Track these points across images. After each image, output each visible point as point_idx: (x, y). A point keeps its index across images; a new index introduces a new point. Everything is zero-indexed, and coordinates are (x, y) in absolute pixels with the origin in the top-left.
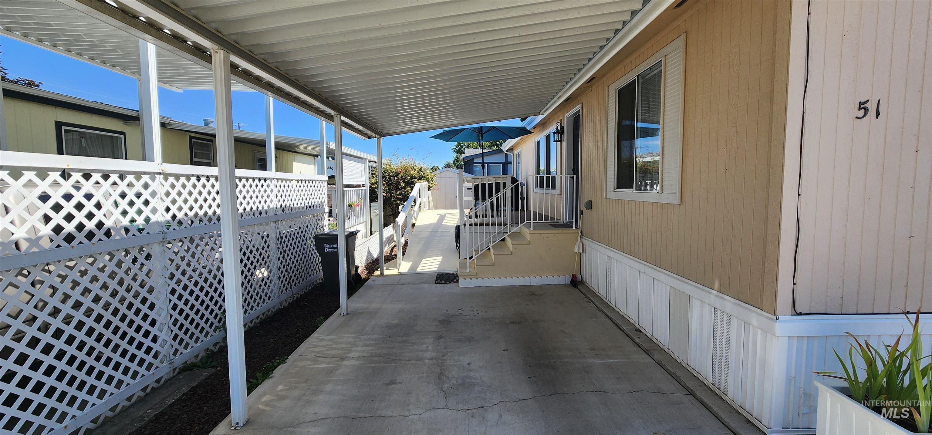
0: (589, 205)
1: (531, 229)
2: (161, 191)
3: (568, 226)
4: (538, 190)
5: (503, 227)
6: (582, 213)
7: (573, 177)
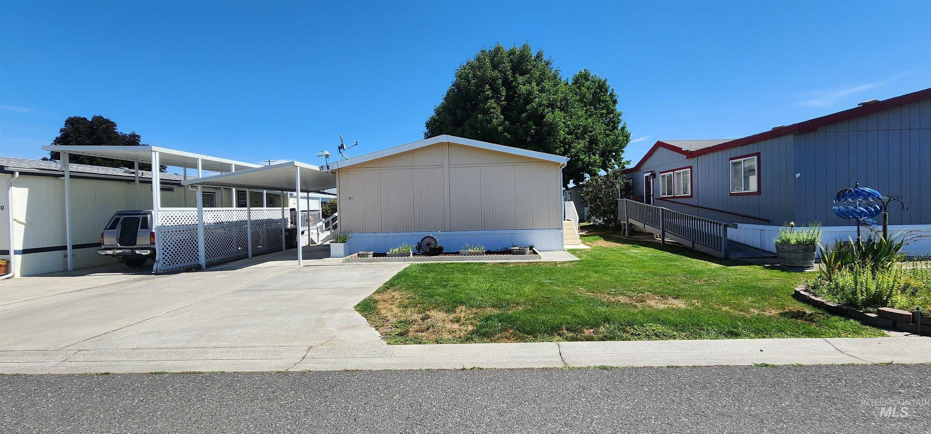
2: (235, 214)
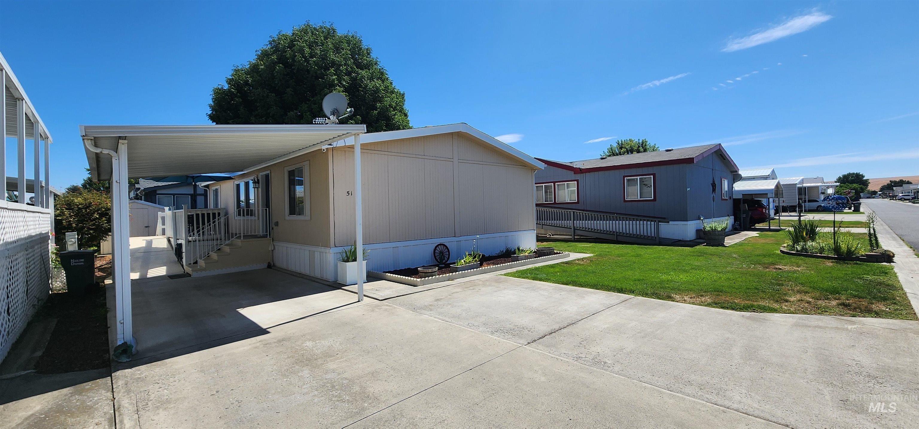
0: (277, 224)
1: (242, 239)
3: (265, 236)
4: (238, 218)
5: (219, 241)
6: (273, 229)
7: (266, 209)
